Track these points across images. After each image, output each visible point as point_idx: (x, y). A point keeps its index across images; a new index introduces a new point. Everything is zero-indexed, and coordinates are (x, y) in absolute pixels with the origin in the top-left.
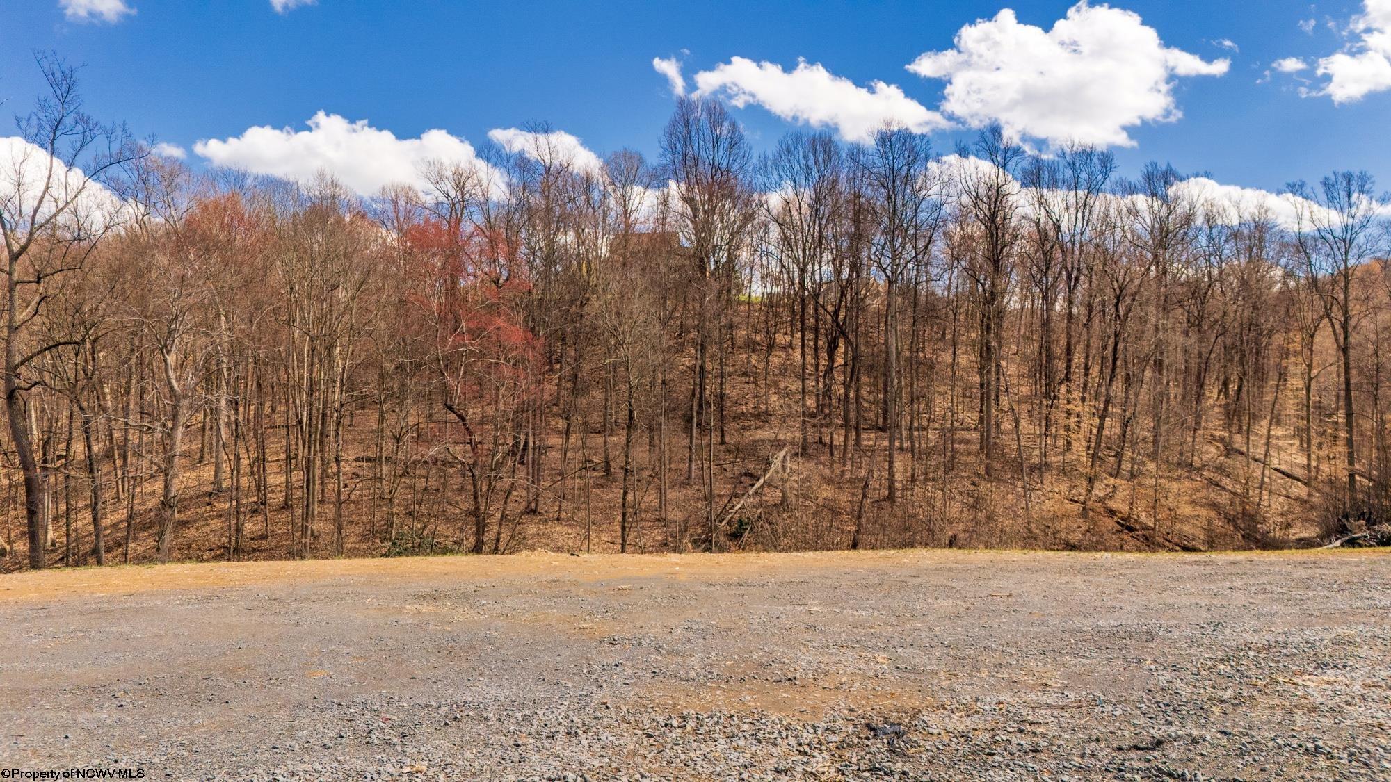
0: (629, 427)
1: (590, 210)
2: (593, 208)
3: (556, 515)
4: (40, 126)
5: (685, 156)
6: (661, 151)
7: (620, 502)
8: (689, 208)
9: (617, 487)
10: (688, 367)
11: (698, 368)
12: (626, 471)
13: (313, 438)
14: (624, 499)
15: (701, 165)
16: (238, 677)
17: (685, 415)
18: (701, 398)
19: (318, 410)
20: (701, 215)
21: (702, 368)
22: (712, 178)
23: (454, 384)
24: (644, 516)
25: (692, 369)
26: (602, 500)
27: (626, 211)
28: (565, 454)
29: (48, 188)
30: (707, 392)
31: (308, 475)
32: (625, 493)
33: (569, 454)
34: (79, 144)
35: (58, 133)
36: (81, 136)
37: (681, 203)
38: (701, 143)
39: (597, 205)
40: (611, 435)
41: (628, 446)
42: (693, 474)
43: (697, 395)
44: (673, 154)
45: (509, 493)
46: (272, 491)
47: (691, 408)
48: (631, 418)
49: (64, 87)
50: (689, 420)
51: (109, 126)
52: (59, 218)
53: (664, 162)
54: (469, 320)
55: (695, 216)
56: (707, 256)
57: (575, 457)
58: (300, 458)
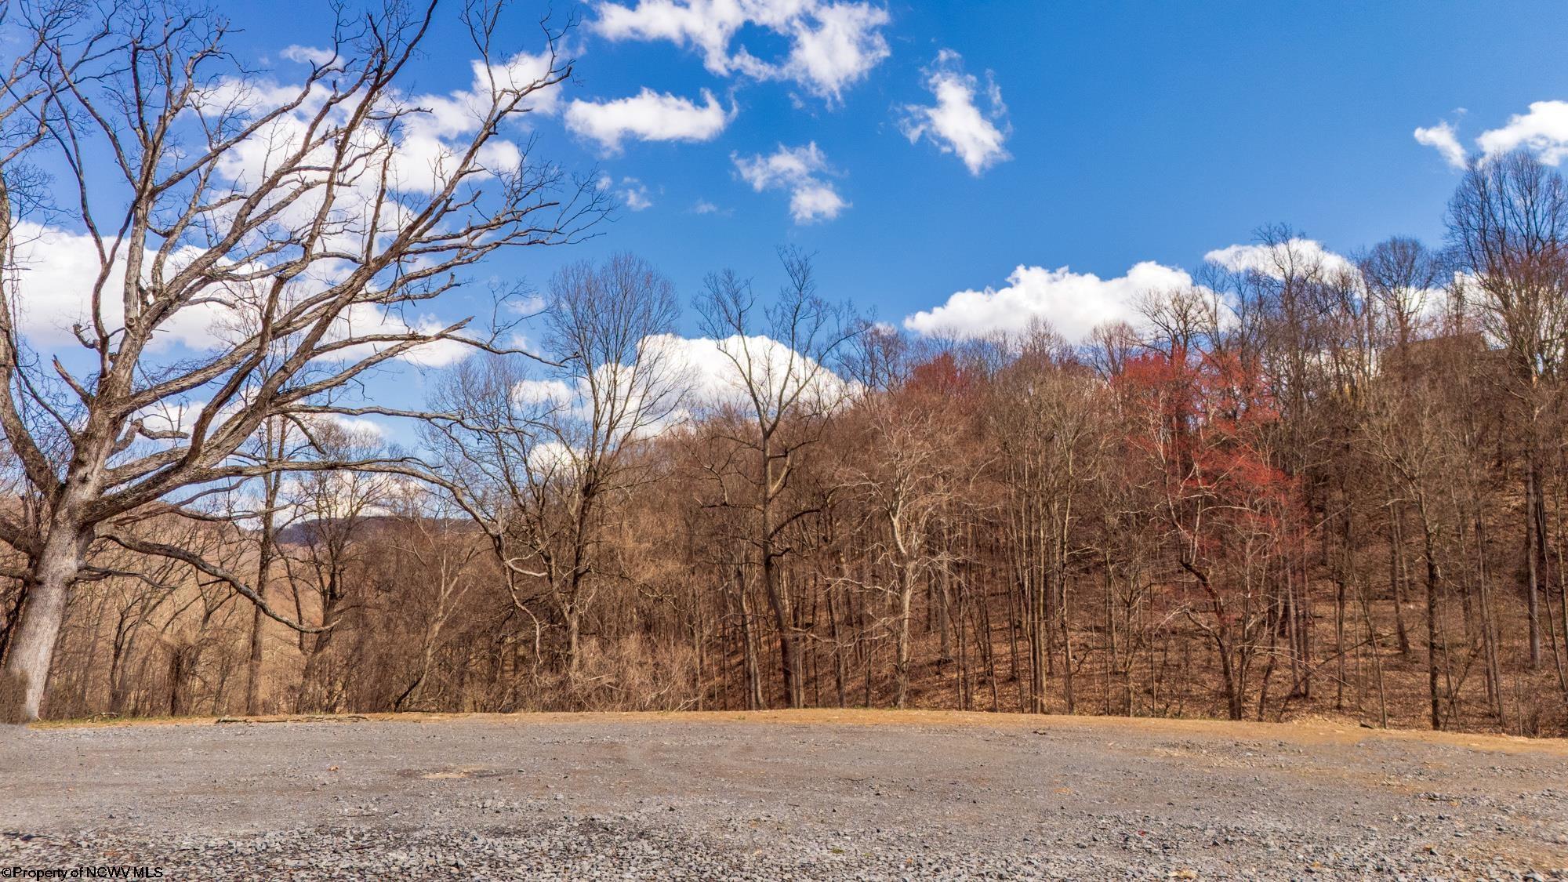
0: (1431, 588)
1: (1350, 320)
2: (1354, 317)
3: (1335, 703)
4: (784, 314)
5: (1484, 231)
6: (1447, 230)
7: (1427, 690)
8: (1496, 297)
9: (1420, 670)
10: (1516, 509)
11: (1531, 508)
12: (1432, 646)
13: (1036, 603)
14: (1433, 685)
15: (1509, 239)
16: (984, 786)
17: (1517, 574)
18: (1541, 549)
19: (1040, 573)
20: (1515, 302)
21: (1539, 506)
22: (1529, 252)
23: (1190, 537)
24: (1465, 708)
25: (1522, 510)
26: (1400, 686)
27: (1401, 314)
28: (1341, 623)
29: (790, 369)
30: (1551, 542)
31: (1034, 643)
32: (1434, 677)
33: (1346, 625)
34: (814, 326)
35: (797, 318)
36: (815, 318)
37: (1483, 292)
38: (1508, 211)
39: (1359, 311)
40: (1406, 601)
41: (1431, 613)
42: (1538, 653)
43: (1534, 546)
44: (1465, 231)
45: (1269, 671)
46: (998, 662)
47: (1527, 563)
48: (1433, 576)
49: (801, 276)
50: (1523, 578)
51: (837, 306)
52: (800, 395)
53: (1453, 244)
54: (1202, 462)
55: (1507, 305)
56: (1531, 356)
57: (1356, 630)
58: (1024, 626)
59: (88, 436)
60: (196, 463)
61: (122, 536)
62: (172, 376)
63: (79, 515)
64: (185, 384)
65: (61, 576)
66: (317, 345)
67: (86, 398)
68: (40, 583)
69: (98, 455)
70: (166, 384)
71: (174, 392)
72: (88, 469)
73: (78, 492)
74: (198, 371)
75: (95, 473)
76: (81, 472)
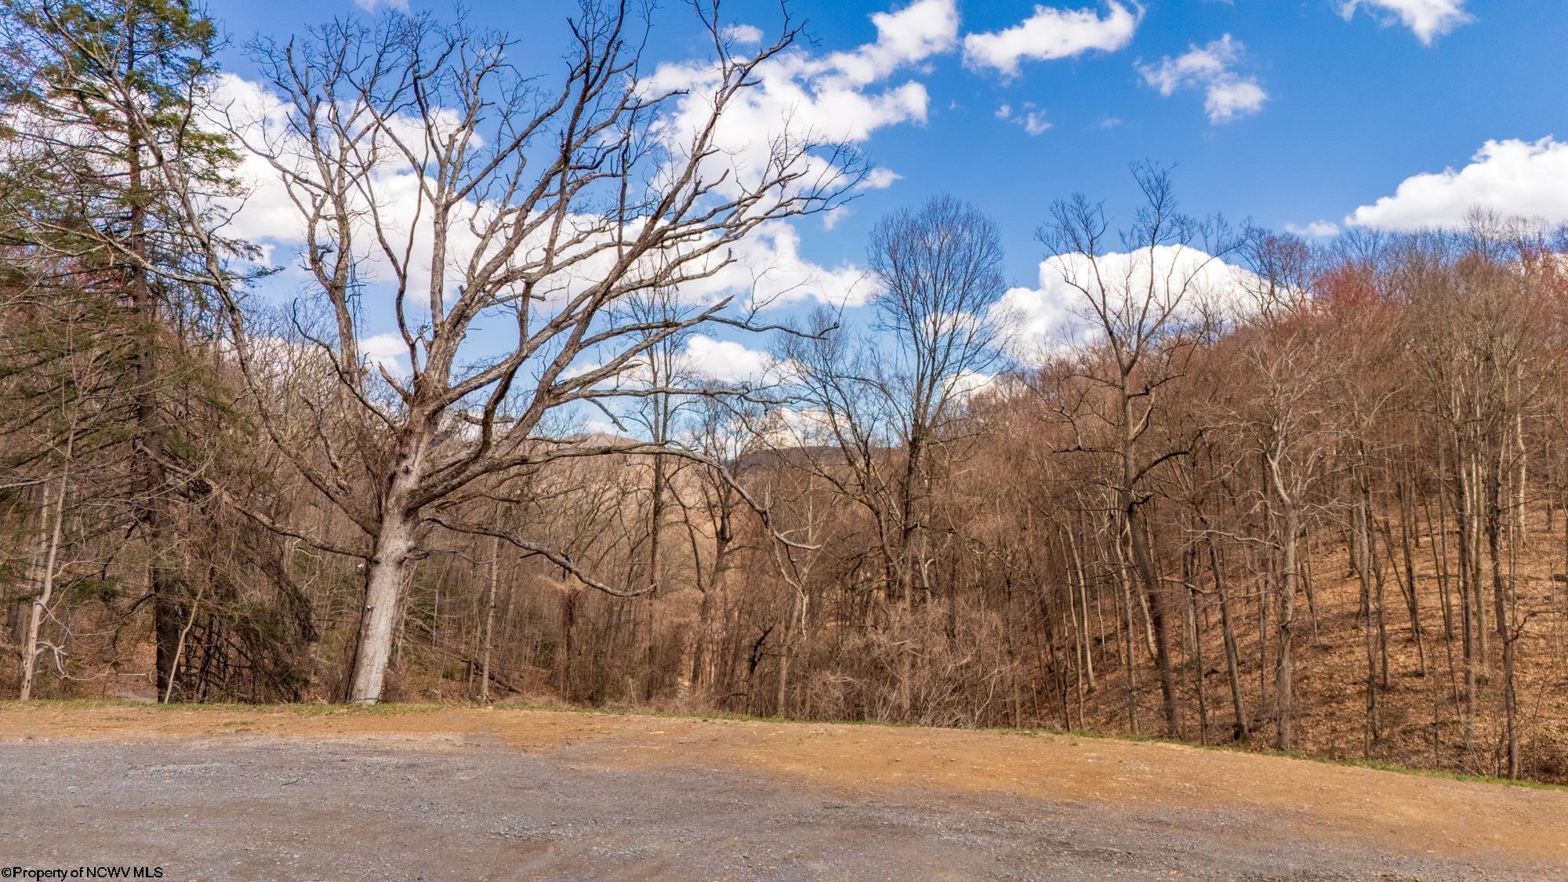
29: (1151, 295)
49: (1159, 193)
51: (1204, 222)
52: (1165, 322)
59: (408, 432)
60: (489, 454)
61: (444, 518)
62: (473, 373)
63: (404, 502)
64: (483, 380)
65: (393, 556)
66: (583, 339)
67: (406, 398)
68: (377, 563)
69: (418, 447)
70: (467, 382)
71: (476, 388)
72: (410, 461)
73: (404, 482)
74: (494, 367)
75: (416, 464)
76: (404, 464)
